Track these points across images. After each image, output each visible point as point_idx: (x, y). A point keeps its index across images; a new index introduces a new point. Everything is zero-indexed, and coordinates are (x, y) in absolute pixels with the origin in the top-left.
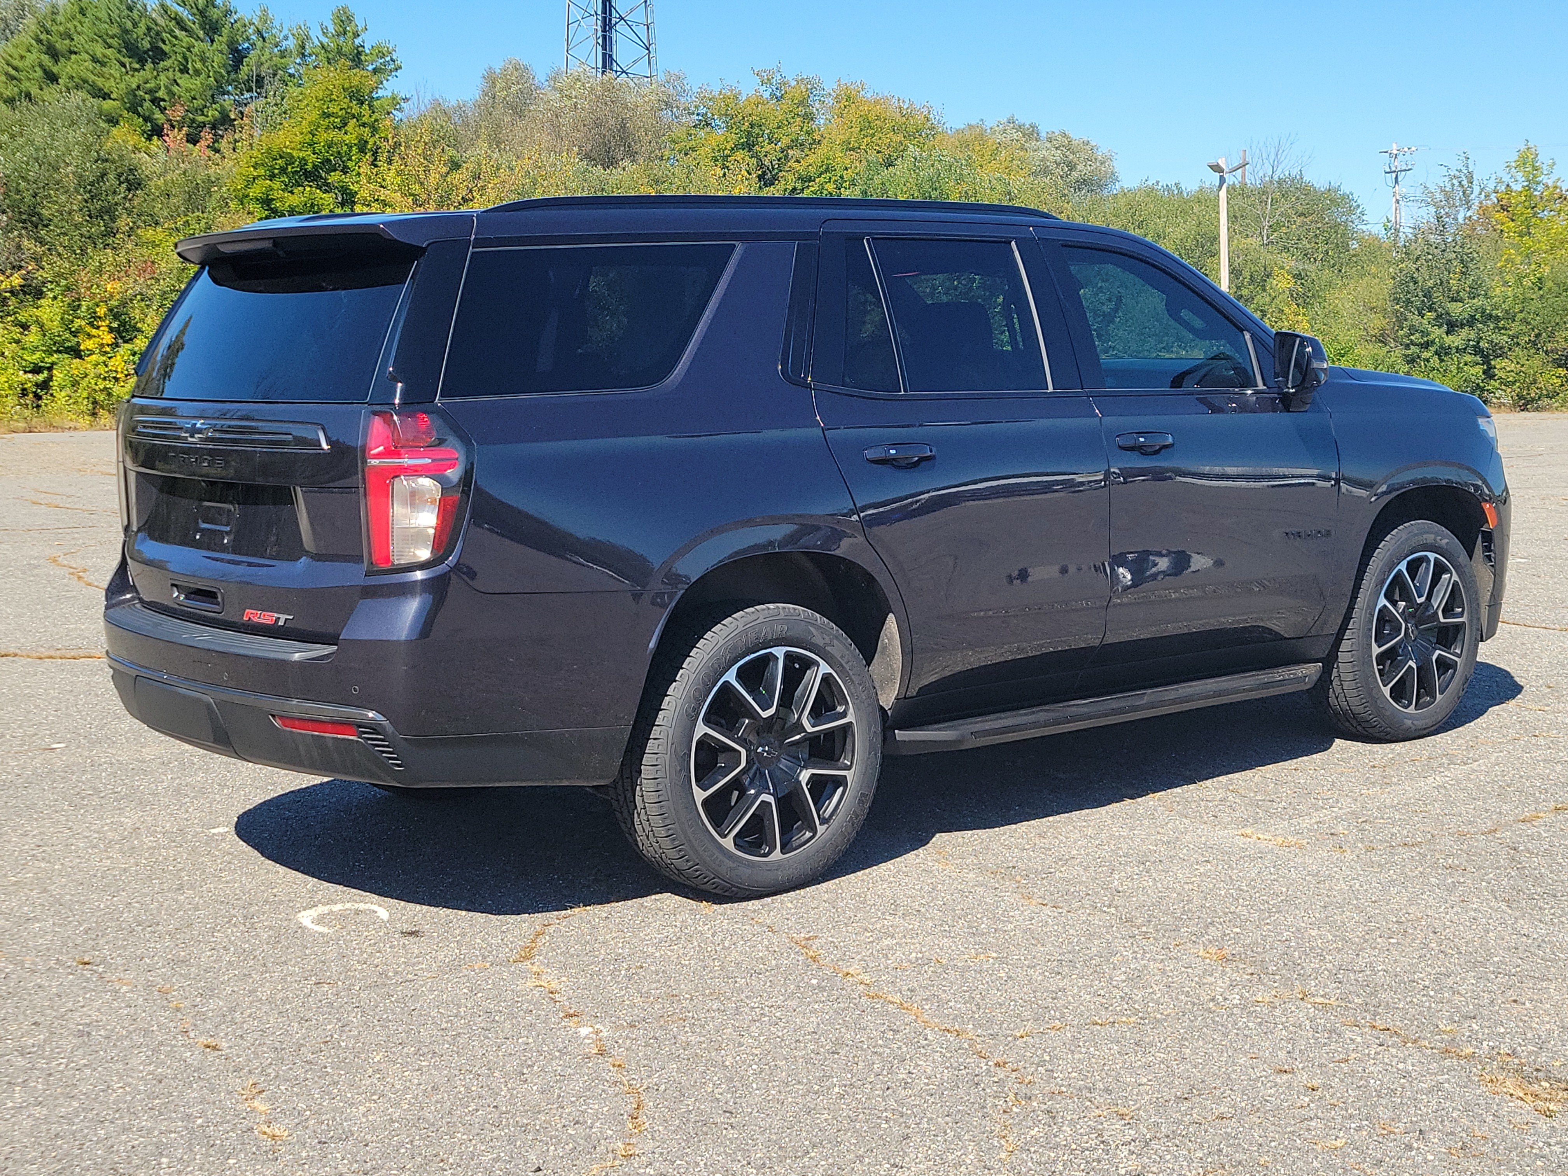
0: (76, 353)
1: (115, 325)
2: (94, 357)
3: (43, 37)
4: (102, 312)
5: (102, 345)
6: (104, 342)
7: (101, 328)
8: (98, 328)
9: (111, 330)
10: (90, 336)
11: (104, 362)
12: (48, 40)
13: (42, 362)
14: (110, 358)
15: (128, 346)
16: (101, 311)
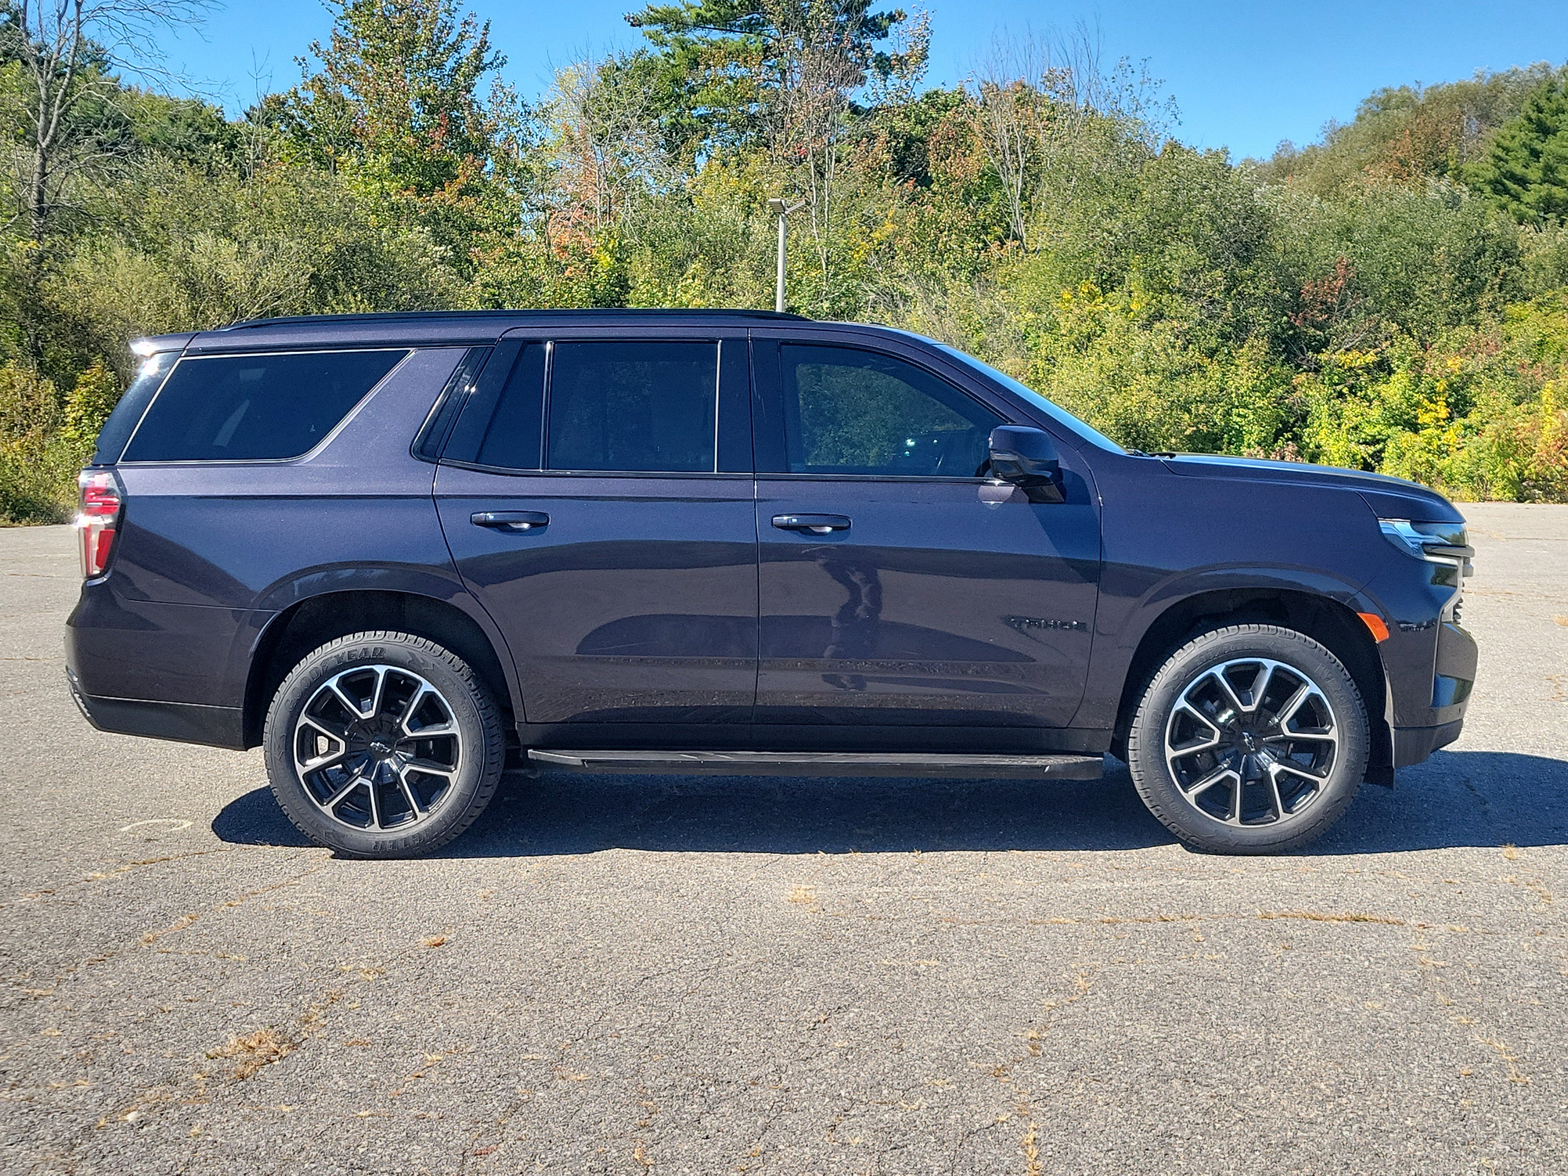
0: (1414, 427)
1: (1452, 400)
2: (1429, 431)
3: (1534, 116)
4: (1442, 388)
5: (1438, 419)
6: (1440, 416)
7: (1439, 403)
8: (1436, 403)
9: (1448, 405)
10: (1427, 411)
11: (1438, 436)
12: (1539, 119)
13: (1380, 434)
14: (1444, 432)
15: (1461, 421)
16: (1441, 386)
